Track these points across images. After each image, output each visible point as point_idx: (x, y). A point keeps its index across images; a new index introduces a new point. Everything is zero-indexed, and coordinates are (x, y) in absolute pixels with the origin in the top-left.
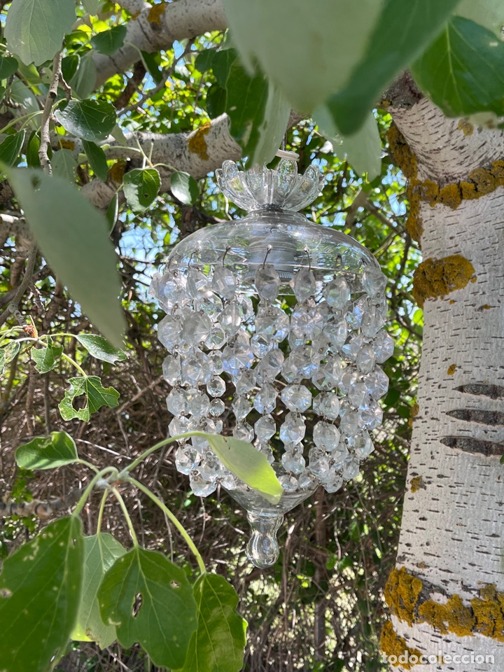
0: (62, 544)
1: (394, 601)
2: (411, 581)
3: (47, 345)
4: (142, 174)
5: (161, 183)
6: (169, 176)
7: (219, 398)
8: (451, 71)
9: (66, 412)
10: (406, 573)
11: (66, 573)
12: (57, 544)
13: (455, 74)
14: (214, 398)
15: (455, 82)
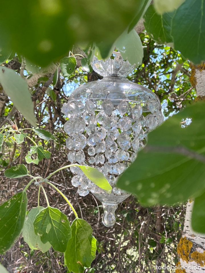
0: (19, 202)
1: (181, 252)
2: (188, 242)
3: (21, 133)
4: (68, 59)
5: (77, 63)
6: (81, 59)
7: (93, 156)
8: (162, 26)
9: (28, 160)
10: (186, 239)
11: (20, 212)
12: (17, 201)
13: (163, 27)
14: (91, 156)
15: (163, 30)
